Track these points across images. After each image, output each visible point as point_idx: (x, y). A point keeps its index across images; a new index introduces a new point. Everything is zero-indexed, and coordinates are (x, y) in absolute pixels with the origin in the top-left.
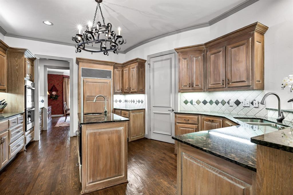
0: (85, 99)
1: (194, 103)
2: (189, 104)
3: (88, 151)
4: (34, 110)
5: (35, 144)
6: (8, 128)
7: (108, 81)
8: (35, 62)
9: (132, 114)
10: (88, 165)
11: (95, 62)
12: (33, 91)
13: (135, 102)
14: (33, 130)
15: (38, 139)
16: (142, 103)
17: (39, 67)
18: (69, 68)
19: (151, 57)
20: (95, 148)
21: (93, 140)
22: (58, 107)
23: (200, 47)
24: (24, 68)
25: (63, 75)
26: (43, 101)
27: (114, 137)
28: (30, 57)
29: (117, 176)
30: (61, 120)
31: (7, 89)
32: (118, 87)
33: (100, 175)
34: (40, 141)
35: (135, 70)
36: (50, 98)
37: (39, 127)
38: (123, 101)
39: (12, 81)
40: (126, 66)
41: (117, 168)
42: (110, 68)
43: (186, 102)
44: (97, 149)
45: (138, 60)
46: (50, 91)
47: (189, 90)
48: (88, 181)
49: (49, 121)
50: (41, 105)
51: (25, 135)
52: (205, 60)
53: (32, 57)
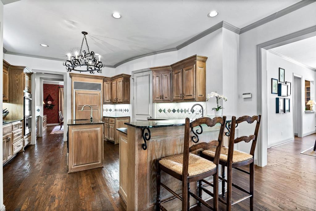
0: (77, 108)
1: (166, 111)
2: (163, 112)
3: (73, 144)
4: (31, 118)
5: (31, 148)
6: (12, 131)
7: (98, 93)
8: (32, 76)
9: (117, 121)
10: (73, 154)
11: (86, 76)
12: (30, 101)
13: (123, 111)
14: (30, 135)
15: (35, 143)
16: (128, 112)
17: (36, 79)
18: (63, 79)
19: (135, 73)
20: (78, 142)
21: (77, 136)
22: (53, 116)
23: (168, 67)
24: (23, 82)
25: (59, 85)
26: (38, 110)
27: (93, 135)
28: (28, 72)
29: (95, 163)
30: (57, 129)
31: (8, 100)
32: (108, 98)
33: (82, 161)
34: (36, 145)
35: (121, 83)
36: (46, 107)
37: (36, 133)
38: (113, 110)
39: (13, 93)
40: (114, 79)
41: (95, 157)
42: (100, 82)
43: (160, 111)
44: (80, 142)
45: (123, 76)
46: (46, 100)
47: (160, 101)
48: (73, 164)
49: (44, 129)
50: (37, 114)
51: (24, 139)
52: (171, 77)
53: (30, 72)
